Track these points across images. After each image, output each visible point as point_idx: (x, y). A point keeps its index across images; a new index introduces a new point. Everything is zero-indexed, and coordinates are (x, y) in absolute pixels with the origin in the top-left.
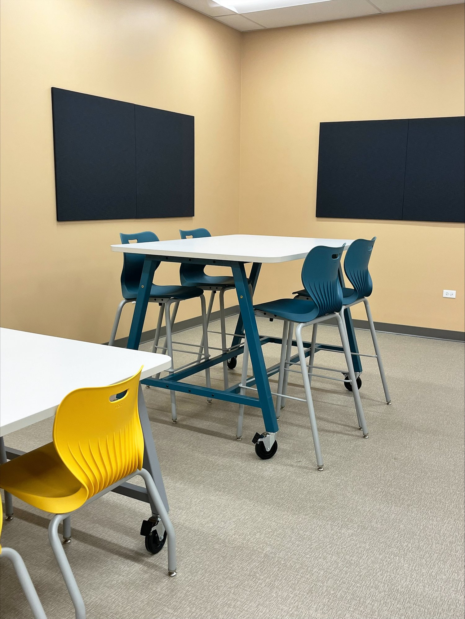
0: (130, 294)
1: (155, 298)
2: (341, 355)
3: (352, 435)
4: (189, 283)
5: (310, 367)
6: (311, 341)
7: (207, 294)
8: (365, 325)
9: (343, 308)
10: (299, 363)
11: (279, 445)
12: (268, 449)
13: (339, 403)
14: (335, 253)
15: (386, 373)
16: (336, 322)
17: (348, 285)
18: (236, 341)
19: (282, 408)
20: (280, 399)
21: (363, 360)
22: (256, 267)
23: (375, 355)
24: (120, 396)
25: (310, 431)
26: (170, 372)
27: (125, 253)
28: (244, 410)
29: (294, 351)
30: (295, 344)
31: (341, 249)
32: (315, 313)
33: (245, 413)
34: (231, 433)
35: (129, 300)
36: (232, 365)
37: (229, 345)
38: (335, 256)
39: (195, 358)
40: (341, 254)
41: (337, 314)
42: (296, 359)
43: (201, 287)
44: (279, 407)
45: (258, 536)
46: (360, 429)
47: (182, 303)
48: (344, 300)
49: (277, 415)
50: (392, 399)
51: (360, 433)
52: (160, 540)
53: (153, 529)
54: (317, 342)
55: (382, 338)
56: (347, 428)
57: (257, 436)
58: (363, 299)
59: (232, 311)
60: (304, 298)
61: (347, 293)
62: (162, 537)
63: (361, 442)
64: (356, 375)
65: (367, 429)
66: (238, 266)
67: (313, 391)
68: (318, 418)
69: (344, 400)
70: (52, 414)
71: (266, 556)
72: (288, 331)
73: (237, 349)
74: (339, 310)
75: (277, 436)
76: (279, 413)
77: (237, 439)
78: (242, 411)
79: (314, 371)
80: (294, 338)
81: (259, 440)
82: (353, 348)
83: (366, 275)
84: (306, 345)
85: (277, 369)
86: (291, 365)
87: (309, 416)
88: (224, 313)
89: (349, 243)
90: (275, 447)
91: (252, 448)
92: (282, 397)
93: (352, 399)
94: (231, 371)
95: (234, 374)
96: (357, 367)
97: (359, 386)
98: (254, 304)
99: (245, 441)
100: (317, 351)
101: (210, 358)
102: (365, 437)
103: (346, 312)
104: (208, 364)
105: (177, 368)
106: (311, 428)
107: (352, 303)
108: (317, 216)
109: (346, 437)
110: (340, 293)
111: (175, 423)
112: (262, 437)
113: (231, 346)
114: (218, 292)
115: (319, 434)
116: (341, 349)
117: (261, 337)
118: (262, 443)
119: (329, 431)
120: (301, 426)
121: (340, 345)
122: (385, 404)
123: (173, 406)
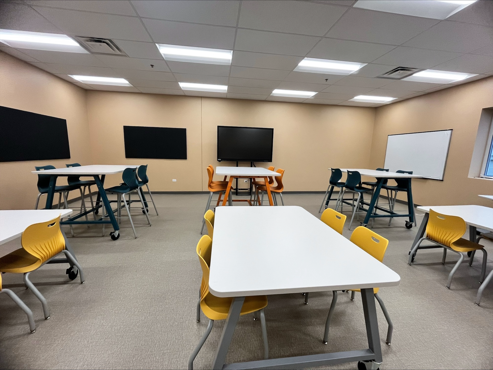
0: (43, 190)
1: (57, 191)
2: (140, 203)
3: (147, 226)
4: (72, 184)
5: (129, 208)
6: (128, 200)
7: (82, 187)
8: (148, 193)
9: (139, 187)
10: (125, 207)
11: (120, 235)
12: (116, 236)
13: (141, 218)
14: (134, 170)
15: (156, 207)
16: (137, 193)
17: (140, 180)
18: (98, 203)
19: (120, 223)
20: (119, 219)
21: (148, 203)
22: (103, 176)
23: (152, 201)
24: (52, 225)
25: (132, 228)
26: (68, 218)
27: (39, 175)
28: (105, 226)
29: (122, 204)
30: (123, 201)
31: (136, 169)
32: (128, 190)
33: (105, 228)
34: (101, 235)
35: (42, 193)
36: (97, 212)
37: (94, 205)
38: (134, 171)
39: (79, 212)
40: (136, 170)
41: (137, 189)
42: (124, 206)
43: (80, 185)
44: (119, 223)
45: (116, 262)
46: (149, 224)
47: (70, 192)
48: (139, 185)
49: (119, 226)
50: (158, 213)
51: (149, 225)
52: (75, 274)
53: (72, 271)
54: (131, 200)
55: (154, 196)
56: (144, 225)
57: (111, 233)
58: (146, 184)
59: (95, 193)
60: (124, 185)
61: (140, 182)
62: (76, 273)
63: (150, 228)
64: (146, 209)
65: (151, 223)
66: (96, 176)
67: (132, 216)
68: (134, 224)
69: (143, 217)
70: (20, 235)
71: (120, 267)
72: (119, 197)
73: (98, 206)
74: (137, 188)
75: (119, 232)
76: (119, 225)
77: (103, 236)
78: (104, 226)
79: (131, 209)
80: (122, 200)
81: (112, 234)
82: (144, 199)
83: (146, 176)
84: (127, 201)
85: (116, 210)
86: (122, 208)
87: (131, 224)
88: (91, 195)
89: (138, 166)
90: (119, 235)
91: (110, 238)
92: (120, 219)
93: (146, 216)
94: (97, 215)
95: (98, 216)
96: (146, 206)
97: (148, 212)
98: (105, 188)
99: (107, 236)
100: (131, 202)
101: (87, 211)
102: (151, 226)
103: (141, 189)
104: (86, 213)
105: (72, 216)
106: (132, 227)
107: (142, 185)
108: (126, 157)
109: (144, 227)
110: (137, 182)
111: (73, 237)
112: (113, 233)
113: (96, 205)
114: (87, 187)
115: (135, 228)
116: (140, 201)
117: (109, 201)
118: (113, 235)
119: (138, 227)
120: (127, 227)
121: (139, 200)
122: (157, 215)
123: (72, 230)
